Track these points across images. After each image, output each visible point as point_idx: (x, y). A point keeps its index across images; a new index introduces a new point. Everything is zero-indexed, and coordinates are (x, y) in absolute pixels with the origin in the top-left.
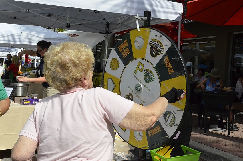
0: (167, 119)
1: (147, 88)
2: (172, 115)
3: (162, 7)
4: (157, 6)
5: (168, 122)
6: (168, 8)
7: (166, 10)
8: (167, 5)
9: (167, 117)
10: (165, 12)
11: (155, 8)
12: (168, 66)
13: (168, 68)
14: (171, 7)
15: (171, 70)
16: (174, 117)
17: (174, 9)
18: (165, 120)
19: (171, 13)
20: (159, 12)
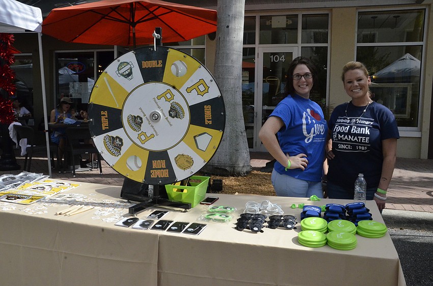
0: (129, 71)
1: (143, 112)
2: (121, 72)
3: (19, 11)
4: (12, 8)
5: (128, 67)
6: (26, 14)
7: (25, 16)
8: (25, 9)
9: (127, 72)
10: (24, 19)
11: (10, 10)
12: (105, 120)
13: (106, 118)
14: (31, 14)
15: (104, 115)
16: (118, 70)
17: (34, 16)
18: (131, 70)
19: (32, 21)
20: (16, 17)
